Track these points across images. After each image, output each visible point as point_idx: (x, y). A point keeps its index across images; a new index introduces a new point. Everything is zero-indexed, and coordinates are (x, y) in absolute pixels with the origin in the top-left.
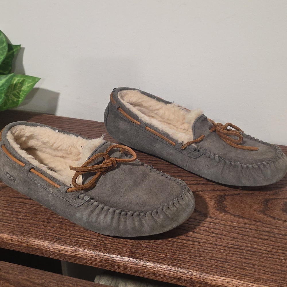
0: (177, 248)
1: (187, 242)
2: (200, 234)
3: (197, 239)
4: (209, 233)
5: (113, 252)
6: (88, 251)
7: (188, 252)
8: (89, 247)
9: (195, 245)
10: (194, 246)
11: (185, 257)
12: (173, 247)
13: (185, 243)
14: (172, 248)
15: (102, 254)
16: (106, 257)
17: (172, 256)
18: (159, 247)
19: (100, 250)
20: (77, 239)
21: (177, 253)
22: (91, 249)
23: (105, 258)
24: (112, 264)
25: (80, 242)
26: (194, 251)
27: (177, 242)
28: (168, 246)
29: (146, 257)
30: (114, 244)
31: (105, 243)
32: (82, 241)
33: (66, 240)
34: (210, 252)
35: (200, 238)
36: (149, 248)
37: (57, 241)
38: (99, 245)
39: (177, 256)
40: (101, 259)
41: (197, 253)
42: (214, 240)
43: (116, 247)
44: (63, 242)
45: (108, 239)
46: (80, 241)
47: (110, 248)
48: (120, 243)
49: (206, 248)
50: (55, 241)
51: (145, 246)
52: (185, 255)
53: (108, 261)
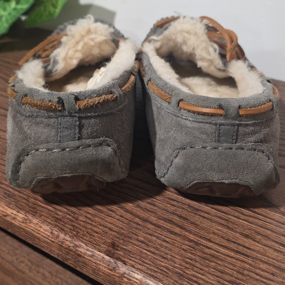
0: (200, 257)
1: (222, 250)
2: (254, 241)
3: (245, 249)
4: (274, 244)
5: (82, 238)
6: (43, 226)
7: (218, 270)
8: (48, 220)
9: (237, 259)
10: (234, 260)
11: (209, 278)
12: (192, 253)
13: (217, 252)
14: (189, 255)
15: (62, 236)
16: (68, 243)
17: (184, 270)
18: (166, 247)
19: (63, 230)
20: (37, 202)
21: (196, 267)
22: (49, 223)
23: (66, 245)
24: (76, 257)
25: (38, 208)
26: (229, 271)
27: (203, 245)
28: (183, 249)
29: (135, 260)
30: (91, 224)
31: (77, 219)
32: (43, 207)
33: (21, 200)
34: (264, 280)
35: (252, 247)
36: (148, 245)
37: (7, 199)
38: (65, 220)
39: (194, 273)
40: (59, 245)
41: (236, 276)
42: (279, 258)
43: (92, 230)
44: (13, 203)
45: (84, 214)
46: (40, 206)
47: (81, 230)
48: (100, 225)
49: (258, 271)
50: (3, 197)
51: (142, 239)
52: (210, 274)
53: (70, 250)
